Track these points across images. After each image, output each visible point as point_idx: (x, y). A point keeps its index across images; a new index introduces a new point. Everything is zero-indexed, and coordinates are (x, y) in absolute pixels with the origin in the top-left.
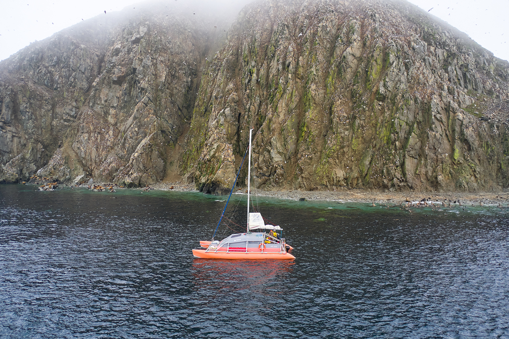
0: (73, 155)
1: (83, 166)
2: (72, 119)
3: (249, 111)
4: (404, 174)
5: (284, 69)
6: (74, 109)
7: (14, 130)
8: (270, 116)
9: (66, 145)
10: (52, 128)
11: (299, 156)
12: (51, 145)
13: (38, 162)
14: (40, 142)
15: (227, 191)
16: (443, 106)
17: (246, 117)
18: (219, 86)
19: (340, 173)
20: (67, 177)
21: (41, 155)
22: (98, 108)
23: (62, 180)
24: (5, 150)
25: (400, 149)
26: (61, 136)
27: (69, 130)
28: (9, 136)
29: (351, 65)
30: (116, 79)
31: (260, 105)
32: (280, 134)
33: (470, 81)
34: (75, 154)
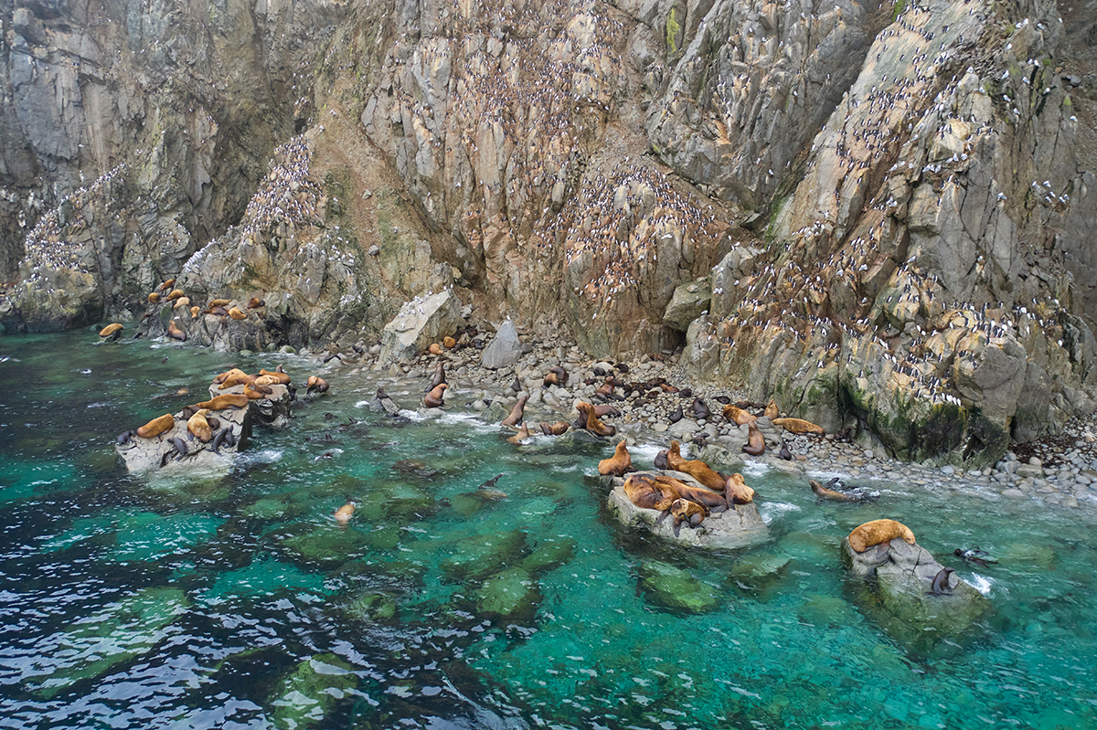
0: (369, 170)
1: (429, 227)
7: (85, 48)
9: (328, 112)
10: (258, 30)
12: (260, 119)
13: (199, 205)
14: (203, 101)
20: (345, 300)
21: (215, 173)
23: (314, 315)
24: (53, 148)
26: (304, 71)
27: (340, 34)
28: (66, 77)
34: (377, 162)
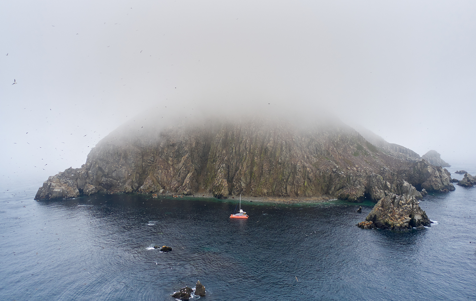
1: (161, 185)
2: (152, 162)
3: (232, 165)
4: (287, 191)
5: (245, 149)
6: (153, 158)
8: (240, 168)
9: (150, 174)
11: (251, 184)
14: (138, 173)
15: (226, 198)
16: (302, 166)
17: (231, 167)
18: (219, 151)
19: (265, 191)
22: (163, 157)
24: (122, 177)
25: (286, 182)
26: (147, 170)
27: (150, 167)
28: (124, 171)
29: (270, 150)
30: (171, 144)
31: (236, 163)
32: (244, 176)
33: (319, 151)
34: (155, 179)
